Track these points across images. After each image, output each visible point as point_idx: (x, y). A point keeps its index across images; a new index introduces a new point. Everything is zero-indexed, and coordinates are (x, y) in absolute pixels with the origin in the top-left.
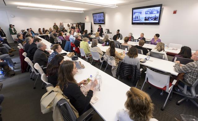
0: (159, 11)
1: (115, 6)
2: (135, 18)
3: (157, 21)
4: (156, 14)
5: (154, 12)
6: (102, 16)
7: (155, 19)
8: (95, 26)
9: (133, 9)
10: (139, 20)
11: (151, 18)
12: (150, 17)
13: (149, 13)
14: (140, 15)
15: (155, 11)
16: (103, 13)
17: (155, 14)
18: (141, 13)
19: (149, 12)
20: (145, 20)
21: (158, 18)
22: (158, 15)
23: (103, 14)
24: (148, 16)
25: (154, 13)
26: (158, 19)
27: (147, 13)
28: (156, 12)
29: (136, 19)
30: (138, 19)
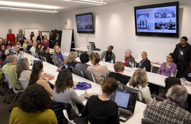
0: (175, 13)
1: (101, 3)
2: (141, 25)
3: (174, 31)
4: (171, 18)
6: (89, 20)
7: (171, 27)
8: (79, 36)
9: (136, 8)
10: (146, 28)
11: (164, 25)
12: (163, 23)
14: (147, 19)
15: (169, 13)
16: (91, 13)
17: (169, 19)
18: (148, 15)
19: (160, 14)
21: (175, 25)
23: (91, 15)
25: (167, 16)
29: (142, 26)
30: (145, 26)
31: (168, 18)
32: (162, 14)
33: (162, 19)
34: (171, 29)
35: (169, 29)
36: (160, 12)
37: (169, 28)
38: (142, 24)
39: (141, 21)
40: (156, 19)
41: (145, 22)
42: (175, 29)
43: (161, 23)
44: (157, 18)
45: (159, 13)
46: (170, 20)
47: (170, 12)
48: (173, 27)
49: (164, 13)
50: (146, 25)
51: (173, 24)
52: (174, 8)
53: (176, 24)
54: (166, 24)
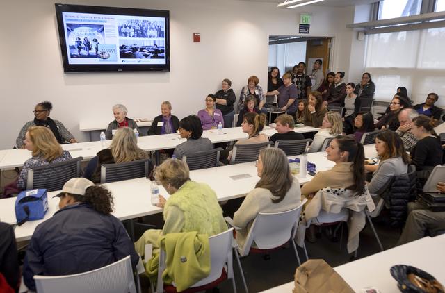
2: (80, 48)
4: (155, 39)
5: (150, 32)
7: (156, 53)
10: (96, 56)
11: (142, 50)
13: (132, 34)
14: (99, 36)
15: (152, 28)
17: (152, 39)
18: (101, 29)
19: (132, 30)
20: (123, 55)
21: (163, 51)
22: (161, 42)
24: (130, 41)
26: (165, 53)
27: (126, 34)
28: (155, 33)
29: (83, 52)
30: (93, 52)
31: (150, 37)
32: (137, 30)
33: (138, 39)
34: (155, 57)
35: (152, 58)
36: (133, 25)
37: (152, 55)
38: (83, 45)
39: (82, 40)
40: (122, 38)
41: (91, 42)
42: (163, 58)
43: (134, 46)
44: (126, 36)
45: (130, 27)
46: (155, 42)
47: (154, 27)
48: (159, 55)
49: (142, 28)
50: (97, 49)
51: (160, 49)
52: (160, 21)
53: (165, 49)
54: (144, 49)
